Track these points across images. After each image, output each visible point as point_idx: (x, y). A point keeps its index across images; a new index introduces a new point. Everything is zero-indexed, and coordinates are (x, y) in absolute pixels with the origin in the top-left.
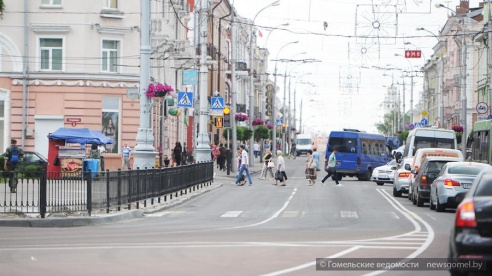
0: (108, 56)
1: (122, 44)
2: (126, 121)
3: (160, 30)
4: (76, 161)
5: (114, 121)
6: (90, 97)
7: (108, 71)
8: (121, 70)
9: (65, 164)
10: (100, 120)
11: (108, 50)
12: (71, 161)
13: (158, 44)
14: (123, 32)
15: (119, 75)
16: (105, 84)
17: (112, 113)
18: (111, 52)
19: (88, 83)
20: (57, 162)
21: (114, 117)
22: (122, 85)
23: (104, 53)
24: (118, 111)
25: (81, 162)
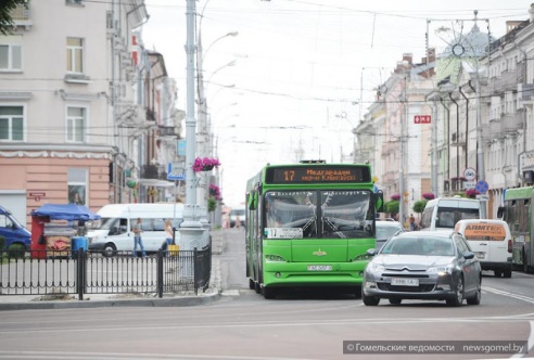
0: (74, 125)
1: (88, 112)
2: (94, 195)
3: (124, 95)
4: (63, 239)
5: (81, 195)
6: (54, 169)
7: (73, 141)
8: (88, 140)
9: (51, 243)
10: (66, 194)
11: (74, 118)
12: (58, 238)
13: (122, 110)
14: (88, 98)
15: (85, 145)
16: (71, 155)
17: (79, 187)
18: (77, 120)
19: (52, 154)
20: (43, 241)
21: (80, 191)
22: (89, 155)
23: (70, 121)
24: (85, 184)
25: (69, 240)
